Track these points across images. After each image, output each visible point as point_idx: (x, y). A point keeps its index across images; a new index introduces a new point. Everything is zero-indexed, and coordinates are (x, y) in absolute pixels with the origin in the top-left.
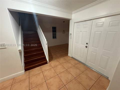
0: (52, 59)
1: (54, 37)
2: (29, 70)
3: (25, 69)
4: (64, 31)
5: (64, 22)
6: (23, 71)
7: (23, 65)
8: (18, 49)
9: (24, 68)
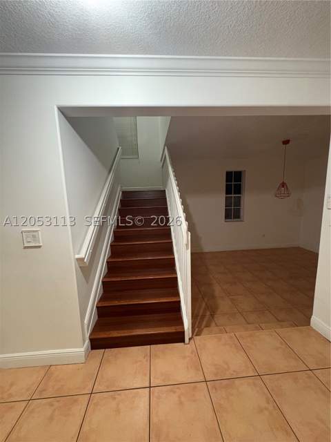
0: (212, 316)
1: (233, 212)
2: (105, 348)
3: (91, 340)
4: (283, 185)
5: (286, 142)
6: (83, 349)
7: (86, 321)
8: (77, 256)
9: (87, 335)
